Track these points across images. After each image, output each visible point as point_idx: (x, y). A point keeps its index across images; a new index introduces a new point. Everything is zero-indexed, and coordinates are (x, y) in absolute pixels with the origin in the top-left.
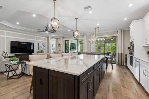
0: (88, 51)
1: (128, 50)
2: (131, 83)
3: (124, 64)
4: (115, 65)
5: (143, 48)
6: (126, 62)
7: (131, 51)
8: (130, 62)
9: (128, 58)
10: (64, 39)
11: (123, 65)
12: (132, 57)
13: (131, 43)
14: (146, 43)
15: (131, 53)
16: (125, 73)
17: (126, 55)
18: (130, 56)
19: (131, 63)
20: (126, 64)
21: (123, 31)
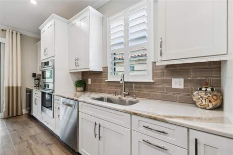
1: (33, 79)
3: (22, 112)
11: (22, 114)
16: (33, 137)
20: (30, 110)
21: (20, 34)
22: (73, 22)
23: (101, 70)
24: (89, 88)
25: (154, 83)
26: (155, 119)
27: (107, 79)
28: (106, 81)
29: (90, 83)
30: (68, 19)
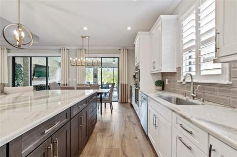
0: (72, 81)
1: (133, 79)
2: (136, 138)
3: (128, 102)
4: (117, 103)
5: (150, 77)
6: (131, 97)
7: (137, 80)
8: (135, 98)
9: (134, 91)
10: (8, 52)
12: (138, 90)
13: (137, 68)
14: (154, 68)
15: (137, 85)
16: (129, 117)
17: (131, 87)
18: (136, 89)
19: (137, 100)
20: (131, 100)
21: (127, 50)
22: (152, 32)
23: (175, 70)
24: (166, 87)
25: (231, 85)
26: (184, 117)
27: (180, 80)
28: (178, 81)
29: (167, 83)
30: (149, 31)
